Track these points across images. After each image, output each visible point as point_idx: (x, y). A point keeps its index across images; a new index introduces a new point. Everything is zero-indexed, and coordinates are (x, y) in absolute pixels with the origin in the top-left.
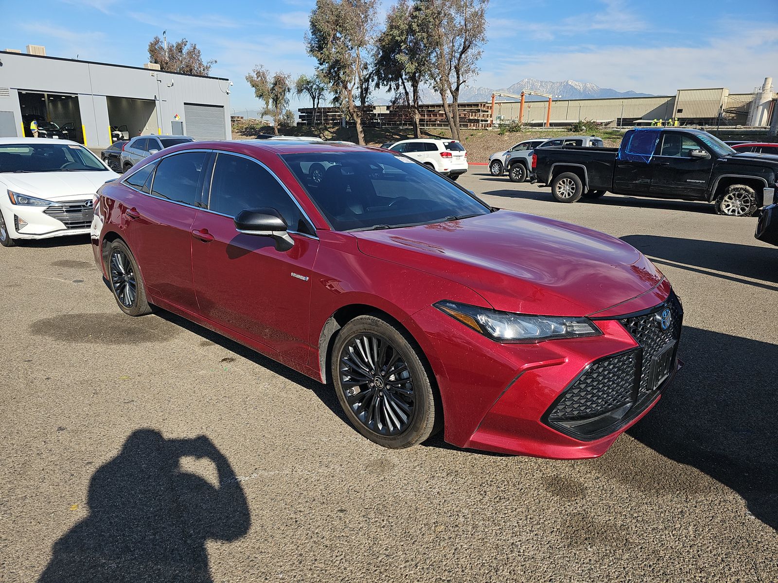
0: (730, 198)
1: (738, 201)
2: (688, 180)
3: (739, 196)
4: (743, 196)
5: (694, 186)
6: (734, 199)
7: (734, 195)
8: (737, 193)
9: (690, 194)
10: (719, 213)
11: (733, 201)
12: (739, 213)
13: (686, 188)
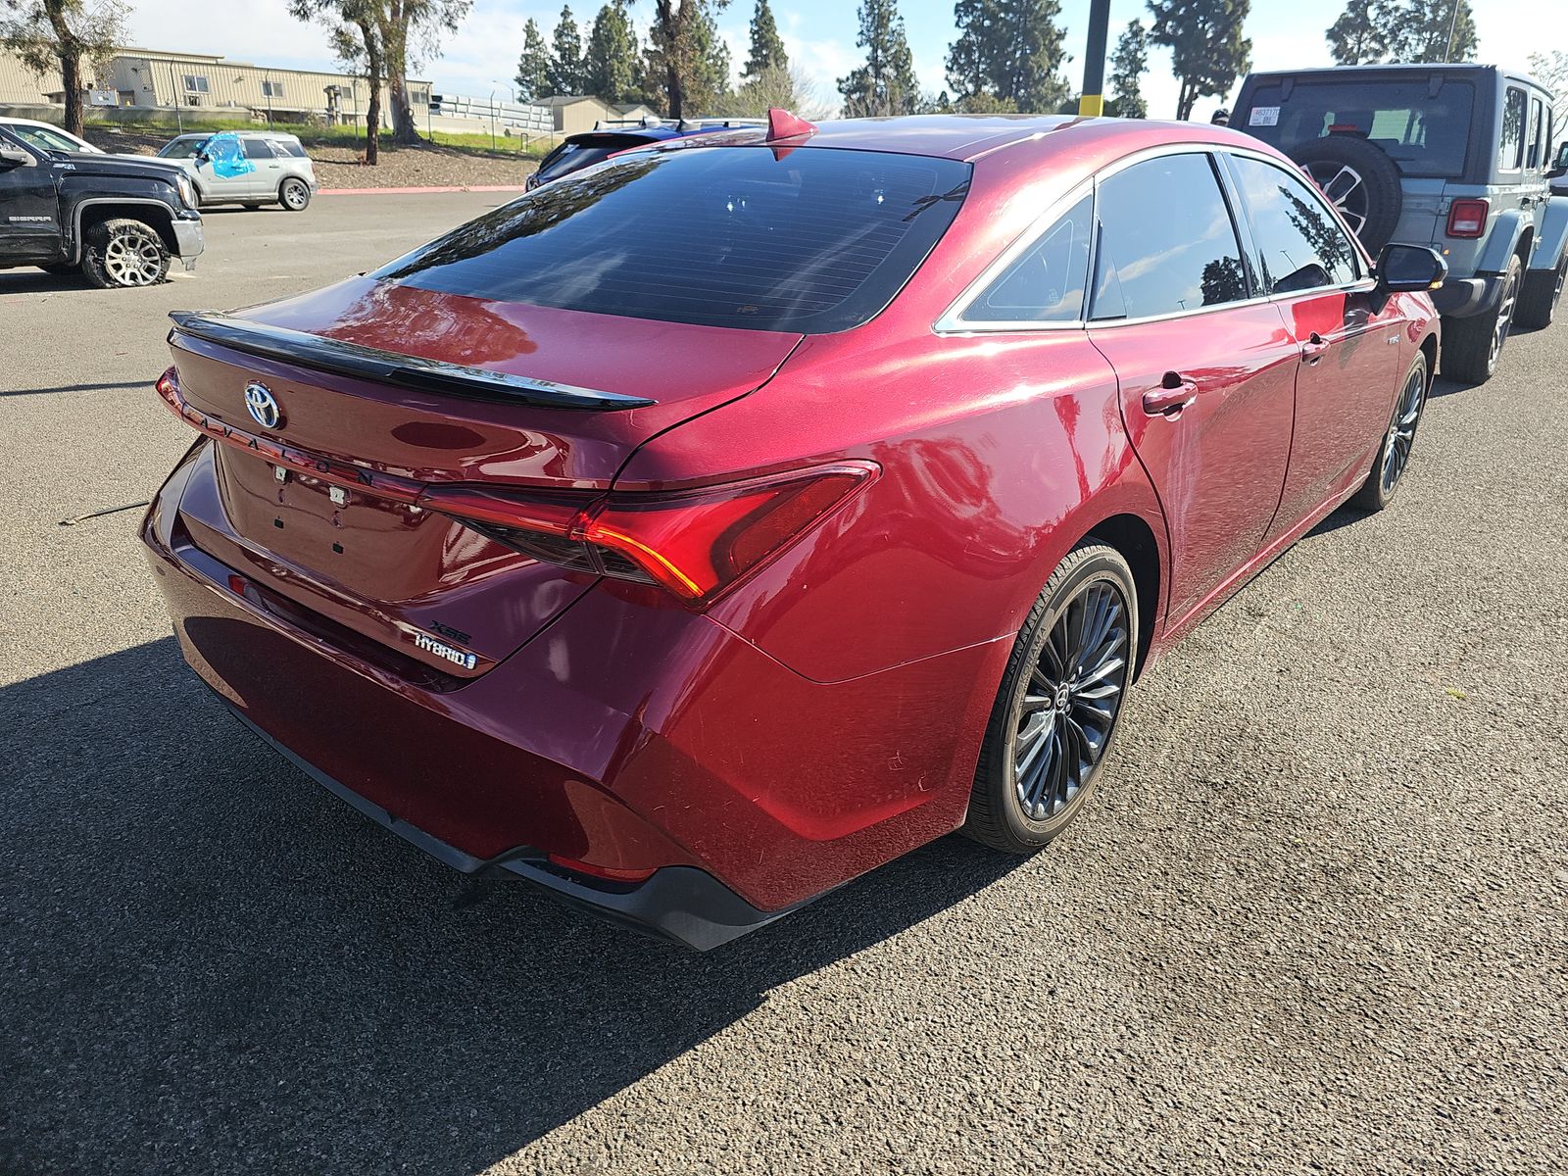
0: (117, 250)
1: (132, 254)
2: (11, 219)
3: (133, 243)
4: (140, 242)
5: (33, 230)
6: (124, 250)
7: (122, 241)
8: (126, 237)
9: (26, 250)
10: (107, 285)
11: (123, 255)
12: (144, 278)
13: (15, 238)
